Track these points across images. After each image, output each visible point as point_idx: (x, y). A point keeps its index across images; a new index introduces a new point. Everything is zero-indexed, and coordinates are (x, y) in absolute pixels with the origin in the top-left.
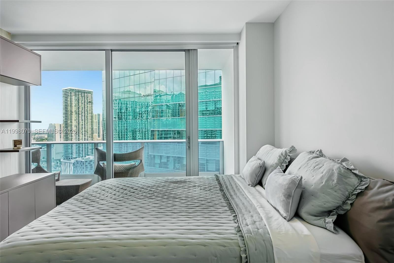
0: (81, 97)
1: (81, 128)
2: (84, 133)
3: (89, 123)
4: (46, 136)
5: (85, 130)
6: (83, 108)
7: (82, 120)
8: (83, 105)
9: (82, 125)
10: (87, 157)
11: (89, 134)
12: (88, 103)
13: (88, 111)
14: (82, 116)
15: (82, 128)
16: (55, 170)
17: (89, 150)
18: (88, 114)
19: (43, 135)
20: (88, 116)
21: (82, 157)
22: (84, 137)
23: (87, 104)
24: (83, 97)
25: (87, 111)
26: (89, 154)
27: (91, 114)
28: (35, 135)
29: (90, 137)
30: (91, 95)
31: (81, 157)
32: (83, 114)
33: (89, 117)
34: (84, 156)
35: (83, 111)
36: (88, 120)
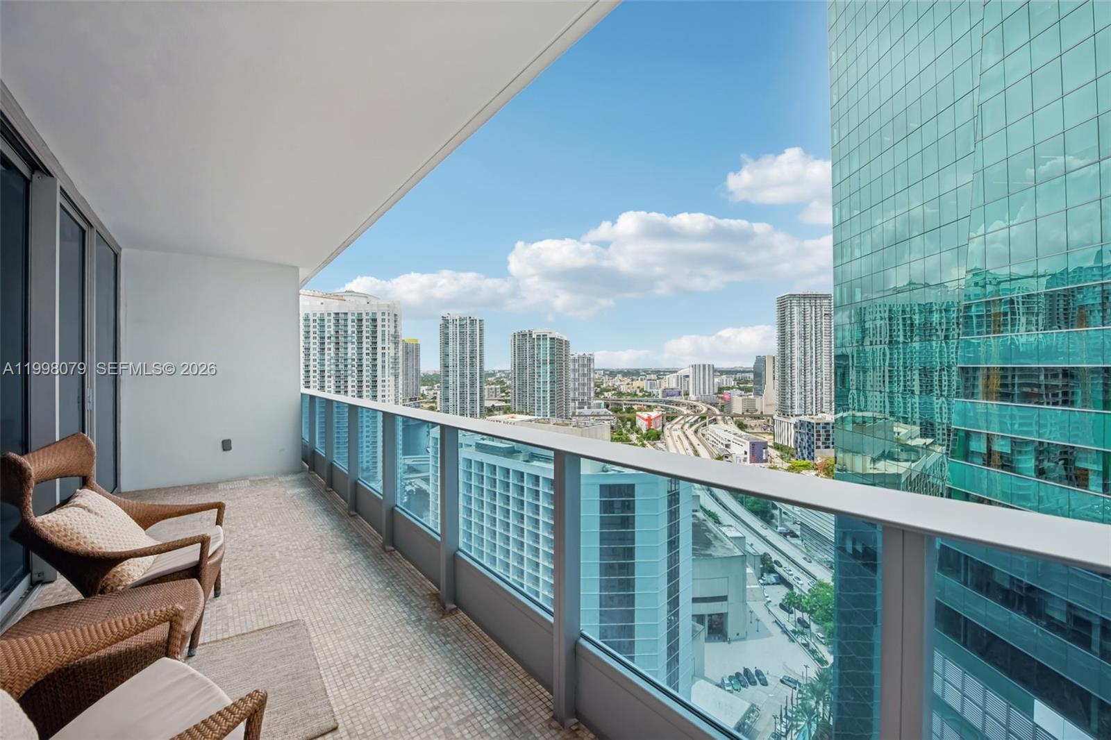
0: (809, 307)
1: (809, 362)
2: (814, 371)
3: (824, 354)
4: (752, 376)
5: (816, 367)
6: (814, 326)
7: (811, 348)
8: (813, 320)
9: (812, 357)
10: (820, 415)
11: (824, 373)
12: (823, 317)
13: (824, 332)
14: (811, 340)
15: (811, 362)
16: (763, 431)
17: (824, 404)
18: (824, 337)
19: (747, 375)
20: (824, 340)
21: (811, 415)
22: (814, 379)
23: (821, 318)
24: (813, 307)
25: (821, 332)
26: (824, 410)
27: (828, 337)
28: (736, 374)
29: (826, 380)
30: (827, 301)
31: (809, 415)
32: (814, 337)
33: (824, 343)
34: (814, 413)
35: (814, 332)
36: (824, 348)
